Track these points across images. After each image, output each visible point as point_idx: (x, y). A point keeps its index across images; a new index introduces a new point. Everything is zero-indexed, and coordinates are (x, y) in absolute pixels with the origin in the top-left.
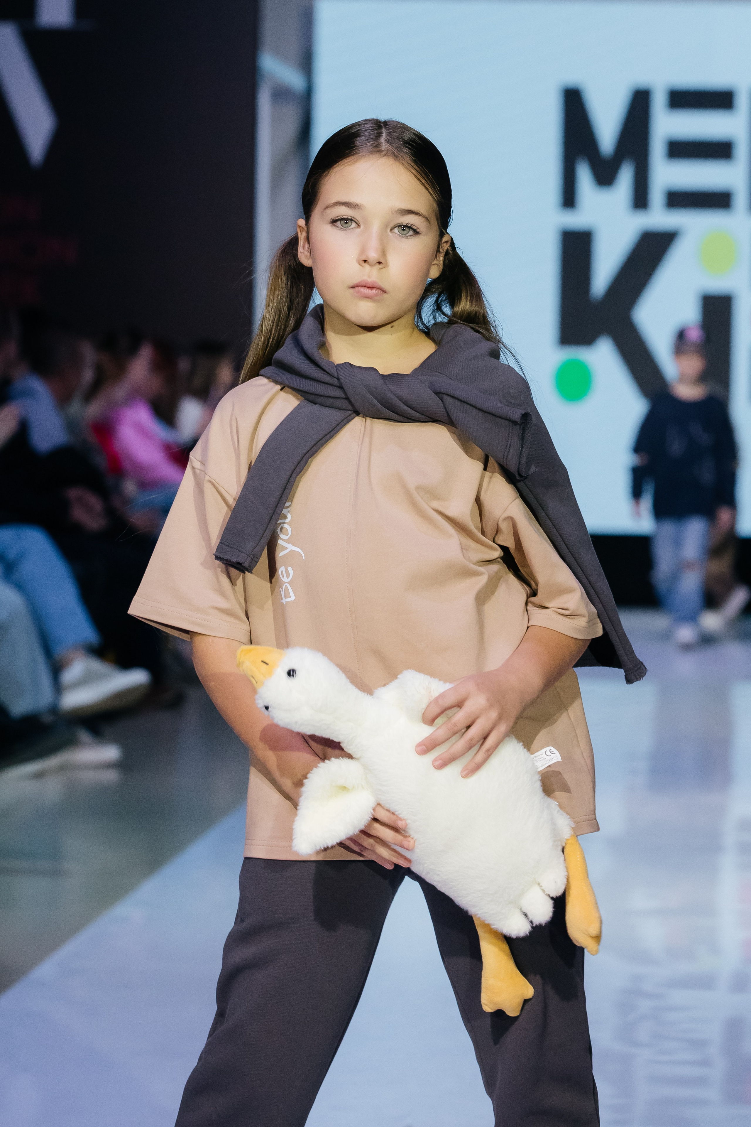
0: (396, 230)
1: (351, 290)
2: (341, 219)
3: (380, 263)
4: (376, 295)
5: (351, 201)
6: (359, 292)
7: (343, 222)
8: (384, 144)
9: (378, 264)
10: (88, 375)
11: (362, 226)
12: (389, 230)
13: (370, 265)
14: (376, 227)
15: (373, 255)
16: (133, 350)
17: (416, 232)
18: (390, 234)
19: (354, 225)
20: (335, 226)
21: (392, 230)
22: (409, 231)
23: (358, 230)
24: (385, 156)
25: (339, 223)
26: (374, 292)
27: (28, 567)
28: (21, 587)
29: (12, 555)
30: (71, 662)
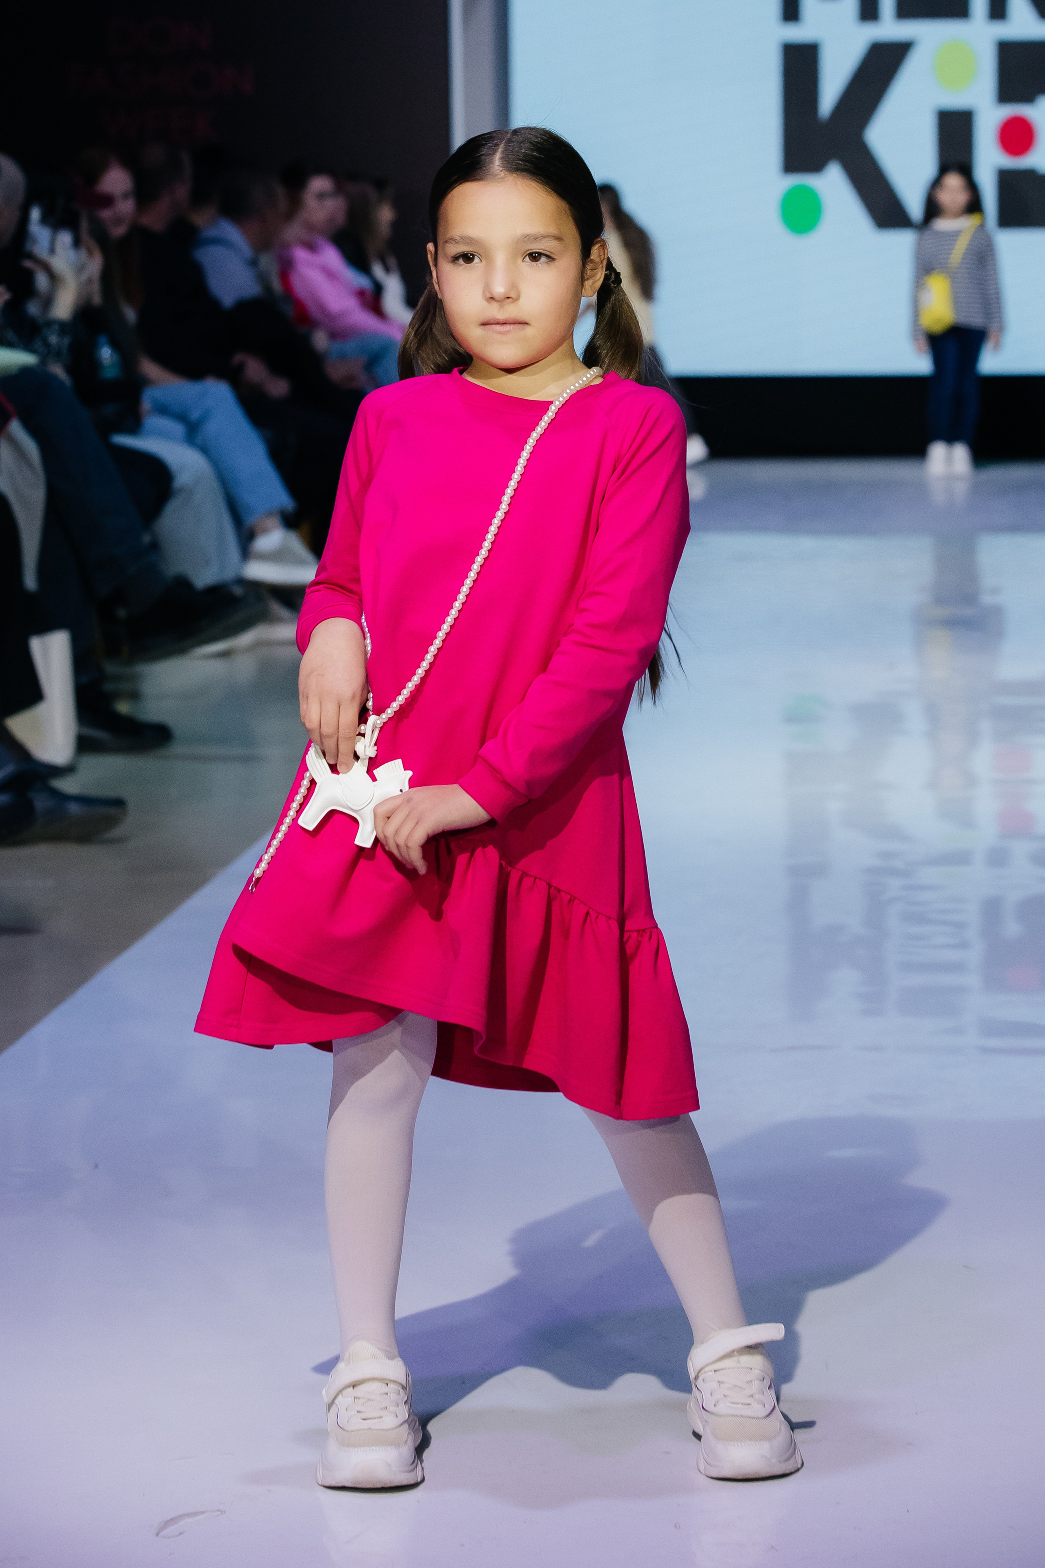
27: (212, 428)
28: (204, 450)
29: (195, 415)
30: (265, 531)
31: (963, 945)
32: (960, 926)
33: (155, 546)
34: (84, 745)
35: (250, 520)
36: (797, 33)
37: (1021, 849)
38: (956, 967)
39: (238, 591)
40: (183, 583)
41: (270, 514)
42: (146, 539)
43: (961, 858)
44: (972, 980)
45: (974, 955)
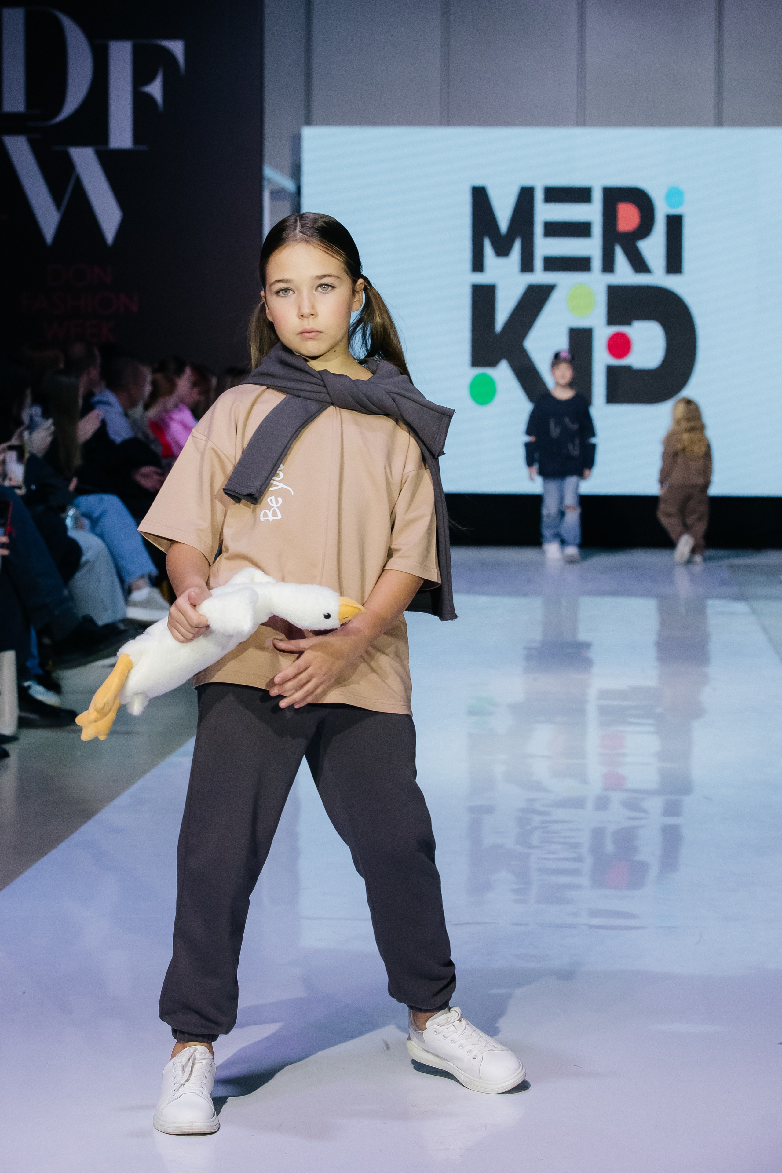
0: (319, 289)
1: (299, 336)
2: (282, 290)
3: (312, 315)
4: (315, 336)
5: (284, 278)
6: (304, 337)
7: (283, 292)
8: (298, 235)
9: (311, 315)
10: (148, 389)
11: (296, 292)
12: (314, 290)
13: (306, 318)
14: (305, 291)
15: (306, 311)
16: (179, 372)
17: (333, 287)
18: (315, 293)
19: (291, 292)
20: (279, 296)
21: (316, 289)
22: (328, 288)
23: (295, 295)
24: (299, 242)
25: (281, 293)
26: (314, 334)
27: (107, 522)
28: (101, 536)
29: (96, 514)
30: (139, 588)
31: (579, 859)
32: (576, 846)
33: (71, 598)
34: (23, 723)
35: (129, 580)
36: (480, 279)
37: (617, 797)
38: (576, 872)
39: (122, 627)
40: (89, 620)
41: (142, 577)
42: (66, 593)
43: (578, 803)
44: (584, 880)
45: (587, 865)
